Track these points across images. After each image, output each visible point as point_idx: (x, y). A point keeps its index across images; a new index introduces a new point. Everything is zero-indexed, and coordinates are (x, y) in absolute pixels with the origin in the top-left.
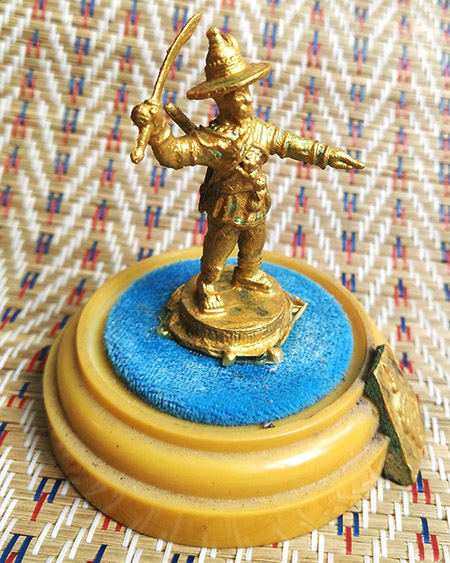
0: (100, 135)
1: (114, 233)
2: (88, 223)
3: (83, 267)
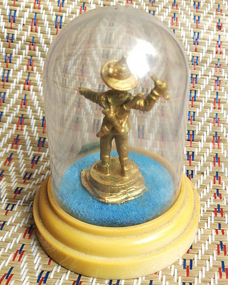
0: (20, 83)
1: (27, 130)
2: (15, 126)
3: (12, 147)
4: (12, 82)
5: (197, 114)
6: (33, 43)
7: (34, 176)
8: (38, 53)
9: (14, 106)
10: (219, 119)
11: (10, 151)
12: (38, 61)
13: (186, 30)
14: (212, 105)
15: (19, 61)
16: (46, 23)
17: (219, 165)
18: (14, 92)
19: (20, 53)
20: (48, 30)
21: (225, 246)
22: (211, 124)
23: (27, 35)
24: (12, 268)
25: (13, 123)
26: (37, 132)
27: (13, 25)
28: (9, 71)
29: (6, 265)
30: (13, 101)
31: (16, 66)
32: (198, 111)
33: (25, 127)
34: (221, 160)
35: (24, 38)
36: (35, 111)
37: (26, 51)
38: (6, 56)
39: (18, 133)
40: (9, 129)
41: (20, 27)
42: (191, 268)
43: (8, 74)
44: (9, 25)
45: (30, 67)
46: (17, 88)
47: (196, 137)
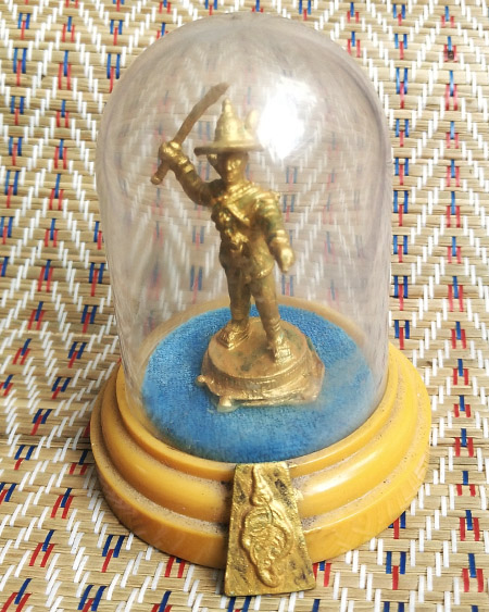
4: (25, 194)
5: (412, 241)
6: (63, 112)
7: (74, 383)
8: (75, 132)
9: (32, 243)
10: (459, 247)
11: (24, 335)
12: (76, 149)
13: (379, 65)
14: (443, 220)
15: (37, 151)
16: (89, 69)
17: (465, 346)
18: (30, 215)
19: (39, 135)
20: (93, 83)
21: (476, 520)
22: (443, 261)
23: (51, 96)
24: (28, 580)
25: (30, 278)
26: (80, 293)
27: (23, 78)
28: (18, 172)
29: (17, 574)
30: (28, 233)
31: (31, 162)
32: (413, 233)
33: (55, 286)
34: (468, 334)
35: (45, 103)
36: (73, 252)
37: (51, 130)
38: (10, 142)
39: (42, 298)
40: (22, 290)
41: (36, 81)
42: (403, 571)
43: (17, 178)
44: (14, 78)
45: (60, 162)
46: (36, 206)
47: (411, 289)
